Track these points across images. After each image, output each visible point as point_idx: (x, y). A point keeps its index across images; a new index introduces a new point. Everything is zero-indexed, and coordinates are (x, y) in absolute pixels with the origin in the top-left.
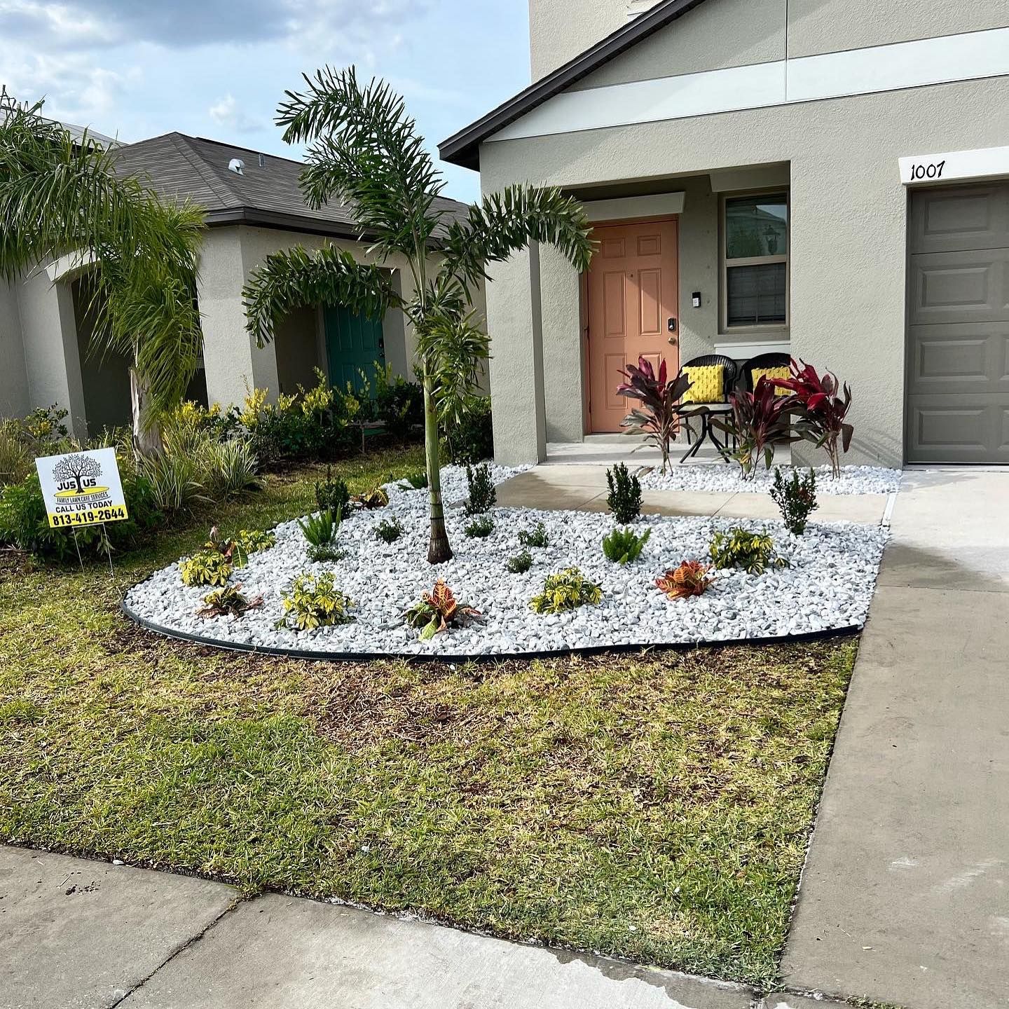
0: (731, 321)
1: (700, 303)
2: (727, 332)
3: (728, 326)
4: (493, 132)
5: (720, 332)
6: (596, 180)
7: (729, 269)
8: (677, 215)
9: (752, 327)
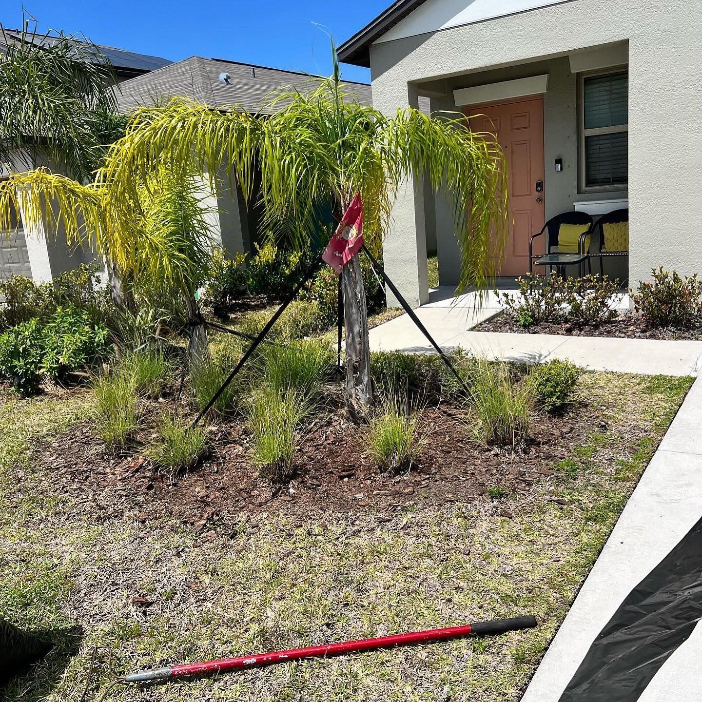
0: (589, 182)
1: (562, 169)
2: (585, 192)
3: (586, 186)
4: (379, 35)
5: (579, 192)
6: (462, 69)
7: (587, 138)
8: (542, 94)
9: (607, 187)
